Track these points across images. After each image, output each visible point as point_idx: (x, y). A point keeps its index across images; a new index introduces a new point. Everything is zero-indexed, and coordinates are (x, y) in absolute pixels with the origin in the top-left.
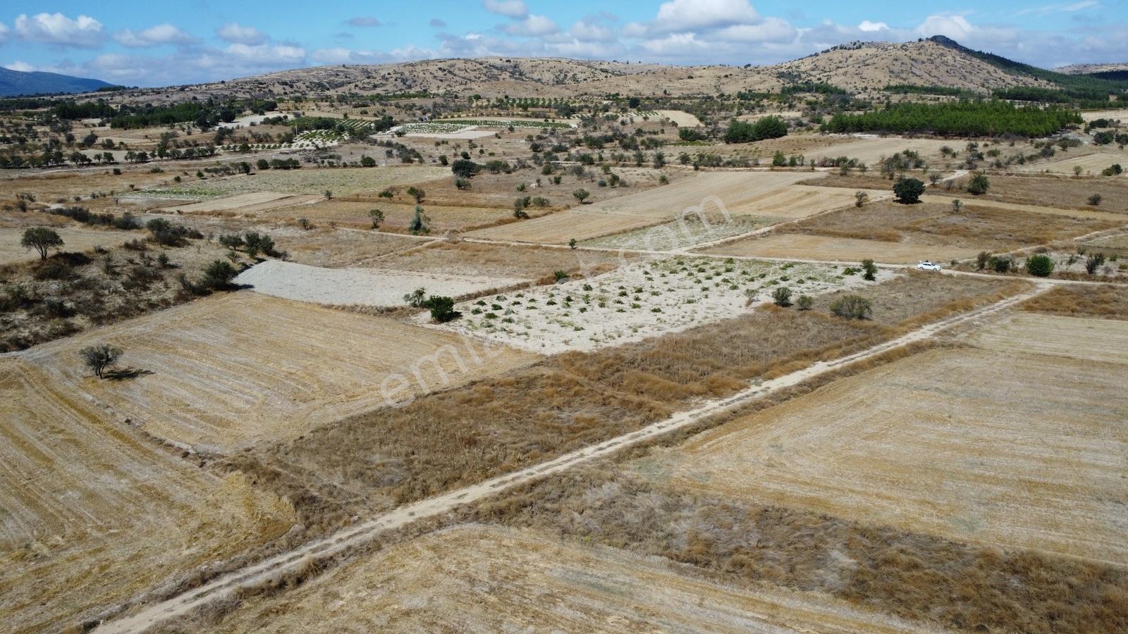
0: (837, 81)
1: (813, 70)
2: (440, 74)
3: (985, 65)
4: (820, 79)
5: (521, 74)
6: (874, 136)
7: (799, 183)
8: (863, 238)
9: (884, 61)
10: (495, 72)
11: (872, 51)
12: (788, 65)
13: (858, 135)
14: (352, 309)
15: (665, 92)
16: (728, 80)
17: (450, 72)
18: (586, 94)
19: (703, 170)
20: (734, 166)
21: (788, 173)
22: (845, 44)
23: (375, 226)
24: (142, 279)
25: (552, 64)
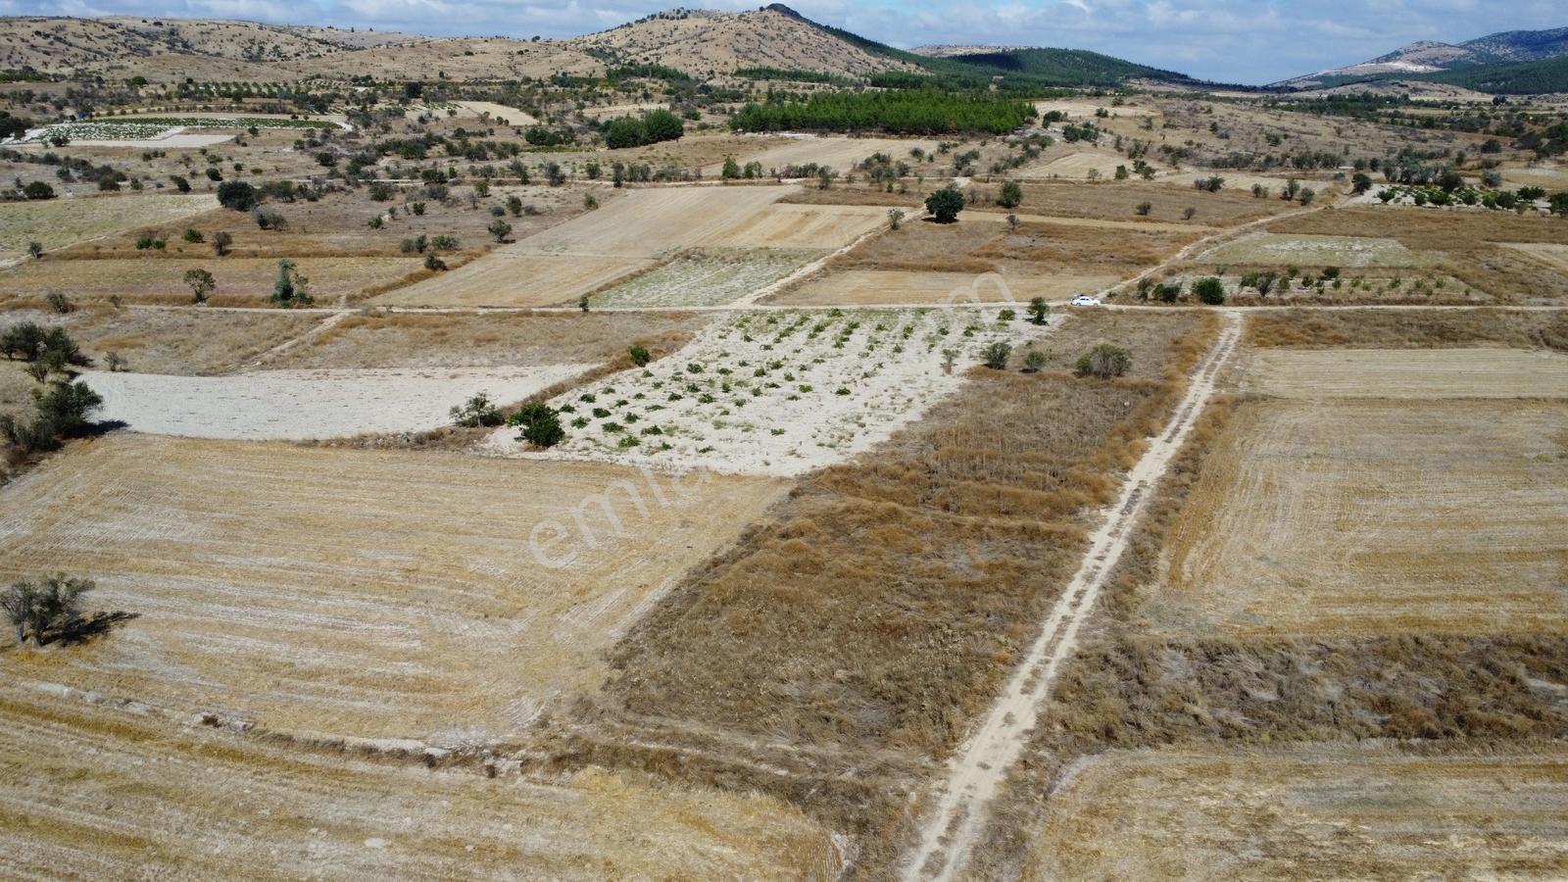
0: (668, 61)
1: (630, 46)
2: (40, 41)
3: (842, 43)
4: (646, 59)
5: (185, 45)
6: (811, 136)
7: (781, 201)
8: (951, 270)
9: (724, 36)
10: (141, 41)
11: (702, 22)
12: (594, 39)
13: (787, 134)
14: (360, 443)
15: (441, 74)
16: (525, 58)
17: (58, 39)
18: (319, 76)
19: (629, 187)
20: (669, 180)
21: (748, 187)
22: (665, 10)
23: (199, 298)
25: (235, 30)
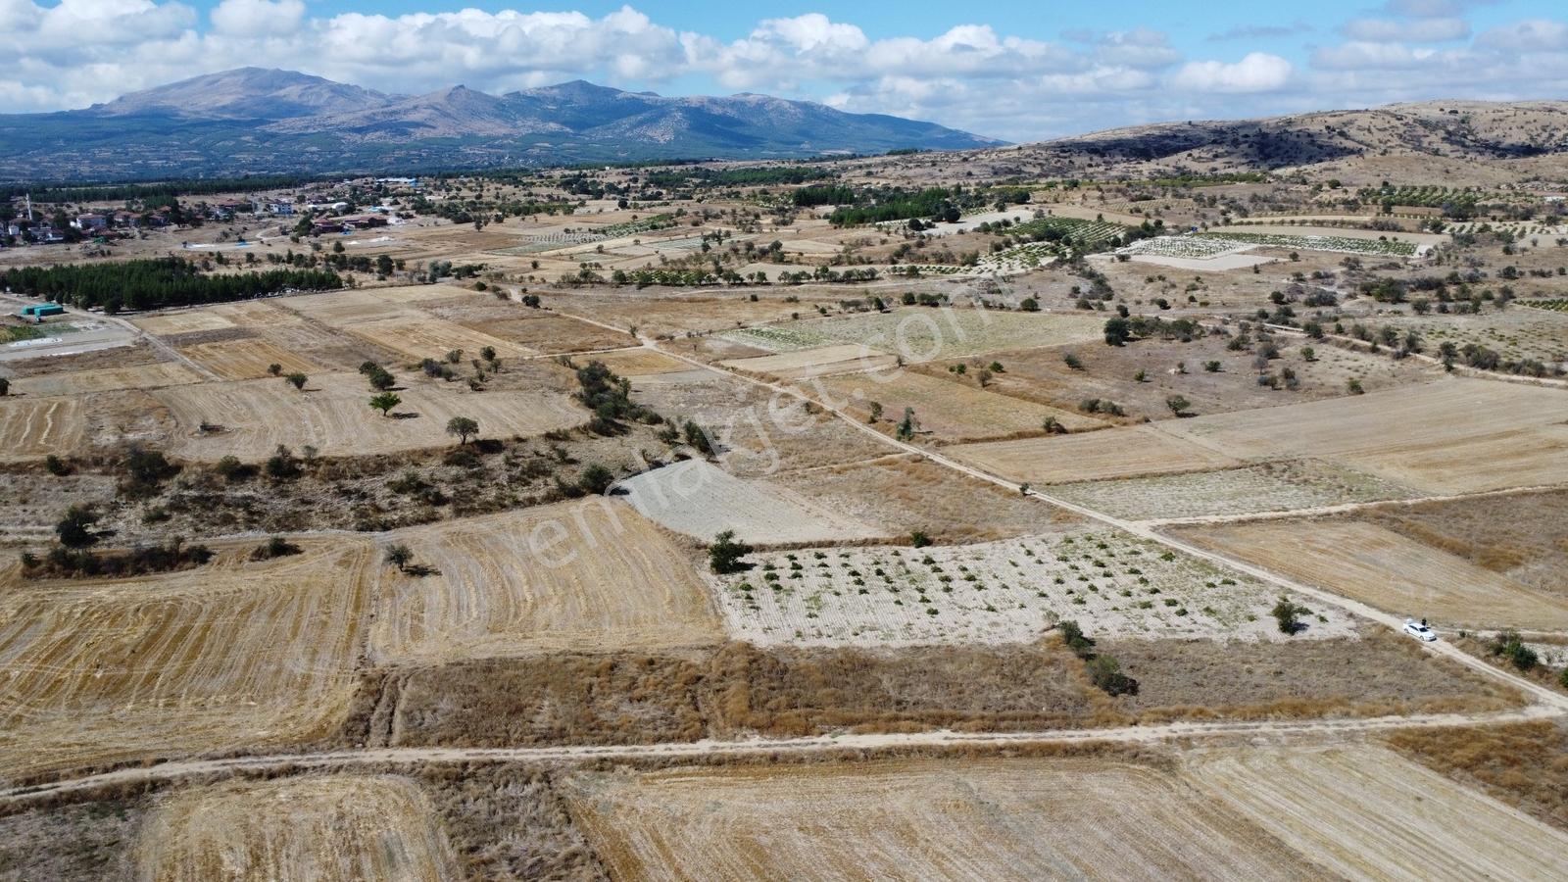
5: (1466, 134)
10: (1421, 131)
19: (1455, 373)
23: (873, 420)
24: (535, 471)
